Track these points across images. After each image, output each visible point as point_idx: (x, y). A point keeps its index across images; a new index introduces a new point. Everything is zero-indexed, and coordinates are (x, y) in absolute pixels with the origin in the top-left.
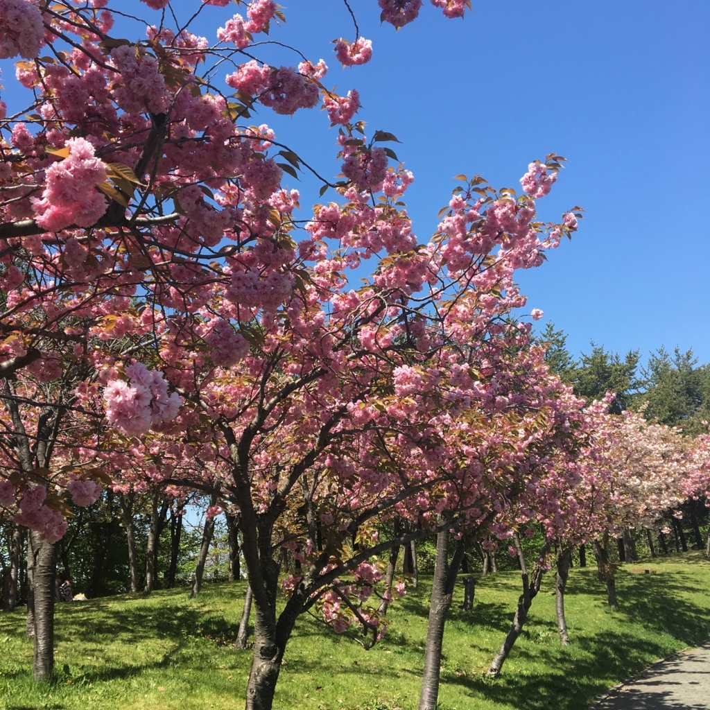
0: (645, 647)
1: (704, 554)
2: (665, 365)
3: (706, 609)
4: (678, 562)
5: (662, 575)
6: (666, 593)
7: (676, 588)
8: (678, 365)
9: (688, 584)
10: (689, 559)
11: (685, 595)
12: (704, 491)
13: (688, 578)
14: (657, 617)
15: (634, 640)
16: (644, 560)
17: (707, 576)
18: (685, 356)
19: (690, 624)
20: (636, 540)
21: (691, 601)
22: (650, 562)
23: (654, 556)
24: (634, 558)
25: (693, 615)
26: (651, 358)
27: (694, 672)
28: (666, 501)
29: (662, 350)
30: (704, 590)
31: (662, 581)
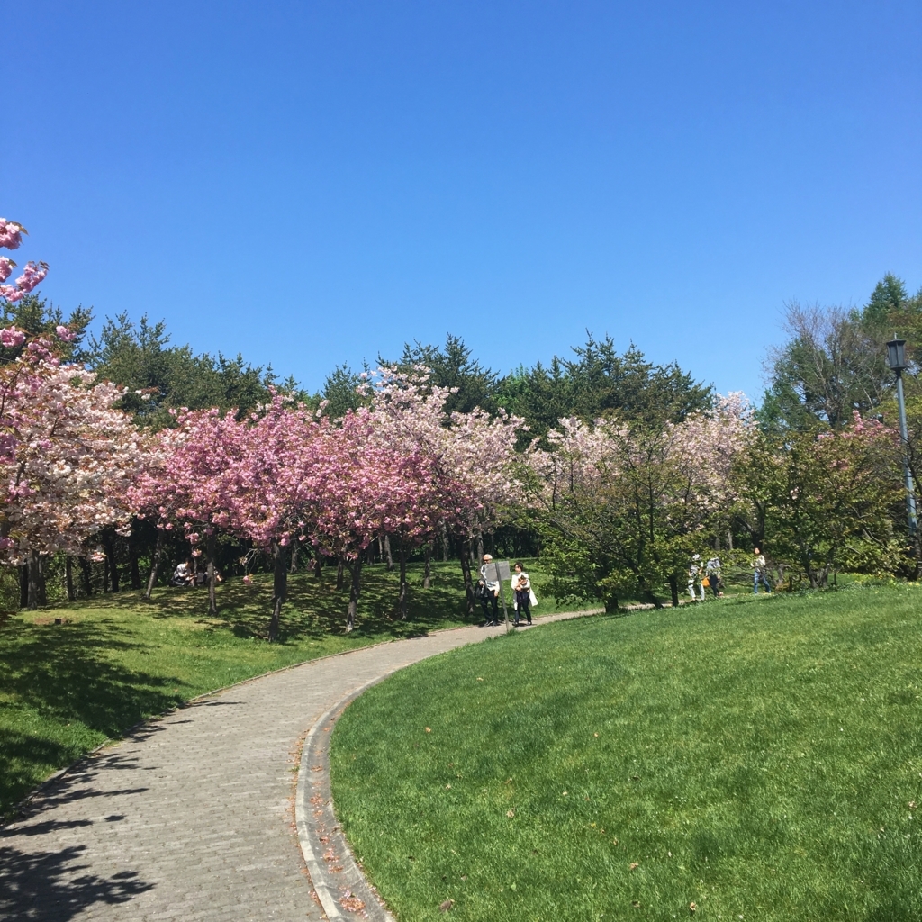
0: (35, 751)
1: (143, 595)
2: (125, 338)
3: (140, 673)
4: (105, 606)
5: (80, 625)
6: (82, 653)
7: (99, 644)
8: (143, 341)
9: (118, 638)
10: (122, 602)
11: (112, 654)
12: (158, 506)
13: (117, 629)
14: (64, 693)
15: (16, 740)
16: (56, 604)
17: (145, 625)
18: (154, 330)
19: (115, 700)
20: (48, 577)
21: (119, 664)
22: (64, 607)
23: (72, 599)
24: (42, 602)
25: (121, 684)
26: (107, 325)
27: (116, 793)
28: (104, 515)
29: (124, 318)
30: (139, 646)
31: (79, 635)
